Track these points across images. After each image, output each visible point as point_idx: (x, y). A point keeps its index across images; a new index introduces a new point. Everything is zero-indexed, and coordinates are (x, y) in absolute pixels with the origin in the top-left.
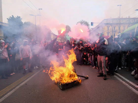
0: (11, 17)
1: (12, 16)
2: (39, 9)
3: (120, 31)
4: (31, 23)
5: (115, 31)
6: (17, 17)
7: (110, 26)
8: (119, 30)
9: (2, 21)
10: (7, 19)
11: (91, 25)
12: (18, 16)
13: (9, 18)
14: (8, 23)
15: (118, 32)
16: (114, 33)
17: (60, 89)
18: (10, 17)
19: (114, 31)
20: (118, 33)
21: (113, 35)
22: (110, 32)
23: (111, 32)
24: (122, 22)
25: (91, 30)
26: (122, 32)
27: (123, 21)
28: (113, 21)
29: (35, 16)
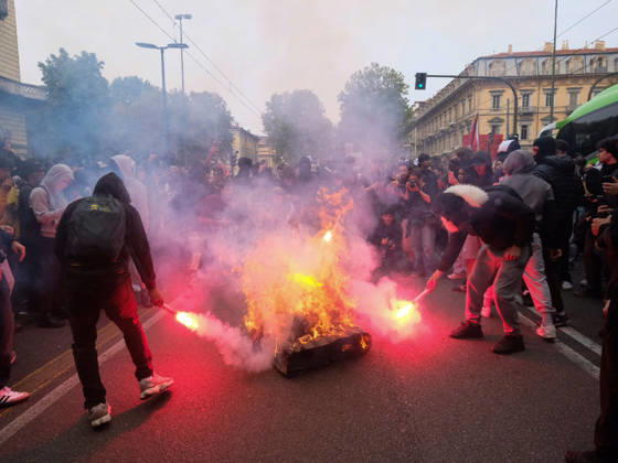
0: (58, 55)
1: (62, 50)
2: (179, 17)
3: (552, 113)
4: (144, 81)
5: (531, 114)
6: (80, 55)
7: (503, 91)
8: (548, 110)
9: (19, 77)
10: (41, 65)
11: (417, 88)
12: (84, 53)
13: (49, 62)
14: (42, 83)
15: (542, 120)
16: (525, 123)
17: (279, 372)
18: (53, 56)
19: (525, 111)
20: (540, 123)
21: (519, 132)
22: (505, 117)
23: (511, 118)
24: (563, 71)
25: (417, 110)
26: (561, 119)
27: (568, 62)
28: (520, 64)
29: (162, 49)
